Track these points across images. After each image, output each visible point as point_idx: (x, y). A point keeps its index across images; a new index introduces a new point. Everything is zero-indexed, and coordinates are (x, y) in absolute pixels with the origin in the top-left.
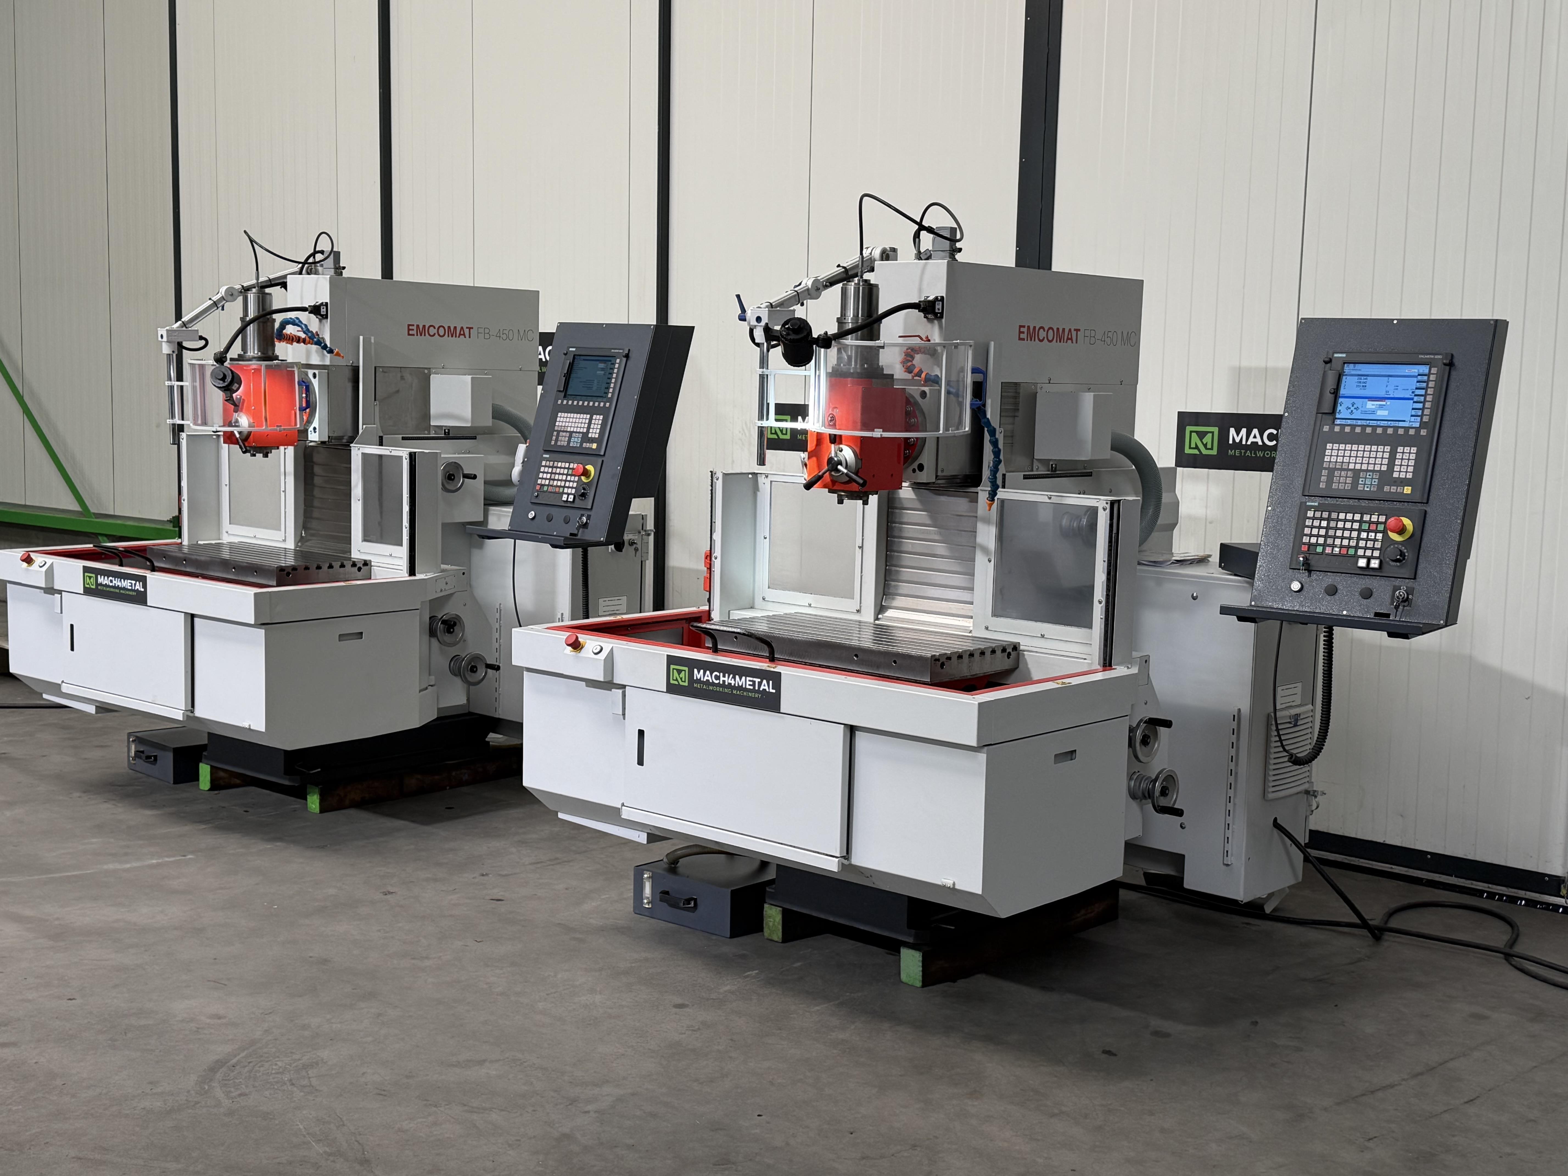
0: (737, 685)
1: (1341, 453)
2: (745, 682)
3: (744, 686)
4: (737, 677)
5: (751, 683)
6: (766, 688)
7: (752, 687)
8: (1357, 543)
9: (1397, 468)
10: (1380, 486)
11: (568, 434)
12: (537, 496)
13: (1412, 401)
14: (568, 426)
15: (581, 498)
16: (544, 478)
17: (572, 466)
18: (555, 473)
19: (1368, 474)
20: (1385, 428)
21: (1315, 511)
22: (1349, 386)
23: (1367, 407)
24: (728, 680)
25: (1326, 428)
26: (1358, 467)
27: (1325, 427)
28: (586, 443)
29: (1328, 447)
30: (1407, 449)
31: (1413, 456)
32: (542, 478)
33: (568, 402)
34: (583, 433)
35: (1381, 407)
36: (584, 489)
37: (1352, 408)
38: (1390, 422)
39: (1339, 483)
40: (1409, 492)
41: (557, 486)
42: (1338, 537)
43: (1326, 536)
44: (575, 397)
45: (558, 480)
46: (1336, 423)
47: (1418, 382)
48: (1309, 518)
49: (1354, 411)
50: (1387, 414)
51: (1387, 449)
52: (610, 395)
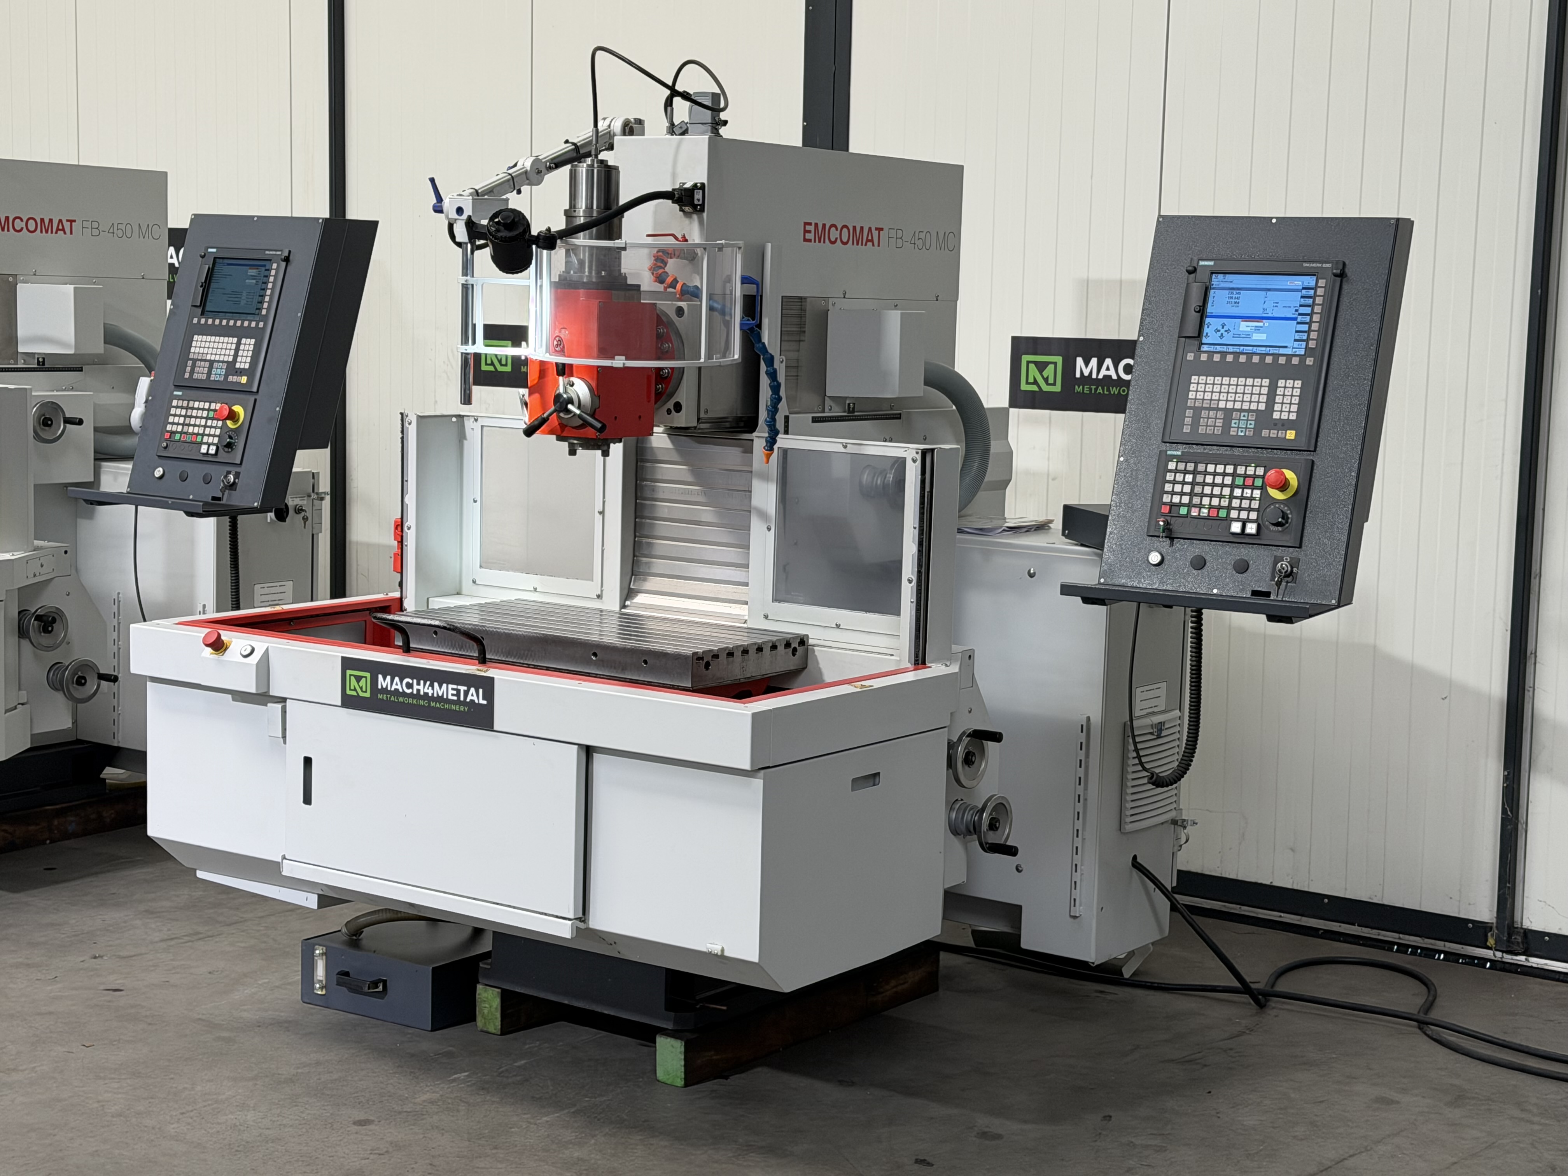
0: (435, 695)
1: (1209, 388)
2: (447, 691)
3: (445, 697)
4: (436, 684)
5: (455, 692)
6: (475, 698)
7: (455, 698)
8: (1230, 503)
9: (1277, 407)
10: (1257, 430)
11: (207, 364)
12: (166, 448)
13: (1295, 322)
14: (207, 354)
15: (226, 449)
16: (175, 422)
17: (213, 406)
18: (191, 417)
19: (1243, 414)
20: (1263, 356)
21: (1177, 462)
22: (1218, 302)
23: (1241, 329)
24: (423, 688)
25: (1190, 357)
26: (1230, 405)
27: (1189, 354)
28: (233, 375)
29: (1193, 381)
30: (1290, 383)
31: (1297, 392)
32: (173, 423)
33: (206, 321)
34: (227, 362)
35: (1257, 329)
36: (230, 437)
37: (1222, 331)
38: (1268, 349)
39: (1207, 426)
40: (1293, 437)
41: (193, 434)
42: (1206, 495)
43: (1191, 494)
44: (216, 314)
45: (195, 425)
46: (1202, 349)
47: (1302, 297)
48: (1170, 471)
49: (1225, 334)
50: (1265, 338)
51: (1266, 382)
52: (264, 312)
